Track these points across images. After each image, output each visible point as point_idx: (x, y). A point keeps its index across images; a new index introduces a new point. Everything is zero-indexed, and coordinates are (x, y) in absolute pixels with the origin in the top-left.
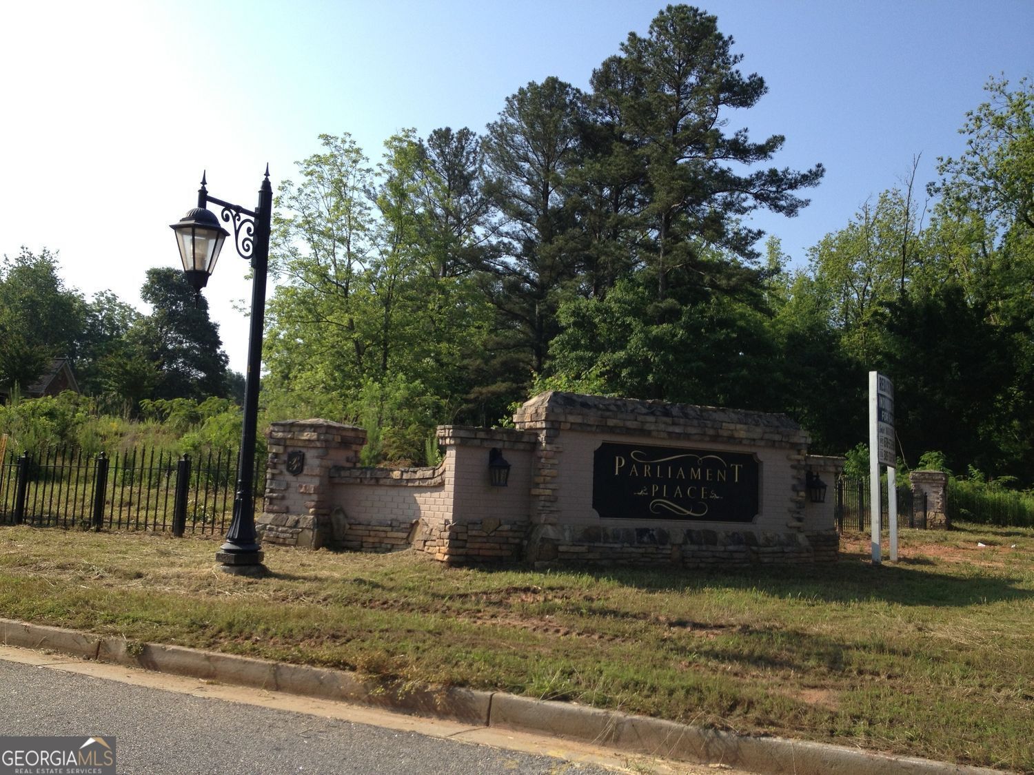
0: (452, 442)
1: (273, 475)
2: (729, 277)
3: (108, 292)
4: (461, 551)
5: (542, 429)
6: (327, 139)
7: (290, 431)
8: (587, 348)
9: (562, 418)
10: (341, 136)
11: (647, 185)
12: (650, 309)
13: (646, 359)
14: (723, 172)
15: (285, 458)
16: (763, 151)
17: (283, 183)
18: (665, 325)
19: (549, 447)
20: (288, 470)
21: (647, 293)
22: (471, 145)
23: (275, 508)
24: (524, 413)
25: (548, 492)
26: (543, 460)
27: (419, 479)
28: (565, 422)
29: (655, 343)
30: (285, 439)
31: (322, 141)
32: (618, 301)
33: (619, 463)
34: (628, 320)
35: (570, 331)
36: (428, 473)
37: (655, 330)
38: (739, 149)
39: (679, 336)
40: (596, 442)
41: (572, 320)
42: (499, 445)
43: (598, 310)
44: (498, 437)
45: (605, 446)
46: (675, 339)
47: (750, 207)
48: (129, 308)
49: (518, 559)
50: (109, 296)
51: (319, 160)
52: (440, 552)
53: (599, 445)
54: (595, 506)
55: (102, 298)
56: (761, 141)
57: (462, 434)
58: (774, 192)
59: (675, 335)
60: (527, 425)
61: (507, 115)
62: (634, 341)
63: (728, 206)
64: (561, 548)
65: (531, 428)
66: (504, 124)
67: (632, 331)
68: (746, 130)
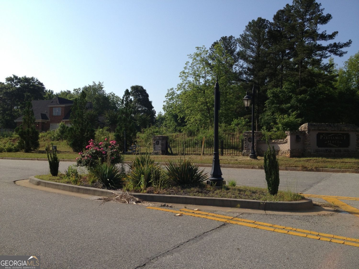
0: (290, 134)
1: (245, 142)
2: (323, 79)
3: (112, 93)
4: (292, 155)
5: (307, 131)
6: (198, 48)
7: (248, 134)
8: (277, 104)
9: (311, 128)
10: (202, 47)
11: (295, 51)
12: (298, 90)
13: (297, 106)
14: (319, 45)
15: (248, 139)
16: (331, 37)
17: (187, 62)
18: (303, 95)
19: (308, 134)
20: (248, 141)
21: (295, 85)
22: (233, 41)
23: (246, 149)
24: (302, 127)
25: (308, 143)
26: (307, 137)
27: (279, 142)
28: (311, 129)
29: (300, 101)
30: (247, 135)
31: (196, 49)
32: (286, 88)
33: (321, 137)
34: (290, 94)
35: (271, 98)
36: (282, 140)
37: (300, 97)
38: (323, 37)
39: (307, 98)
40: (317, 132)
41: (272, 95)
42: (298, 134)
43: (280, 92)
44: (298, 133)
45: (319, 133)
46: (306, 99)
47: (328, 56)
48: (118, 97)
49: (303, 156)
50: (113, 94)
51: (197, 55)
52: (288, 155)
53: (317, 133)
54: (317, 145)
55: (111, 95)
56: (331, 34)
57: (292, 132)
58: (335, 50)
59: (306, 98)
60: (303, 130)
61: (246, 31)
62: (293, 101)
63: (322, 56)
64: (312, 154)
65: (304, 131)
66: (246, 35)
67: (292, 97)
68: (326, 31)
